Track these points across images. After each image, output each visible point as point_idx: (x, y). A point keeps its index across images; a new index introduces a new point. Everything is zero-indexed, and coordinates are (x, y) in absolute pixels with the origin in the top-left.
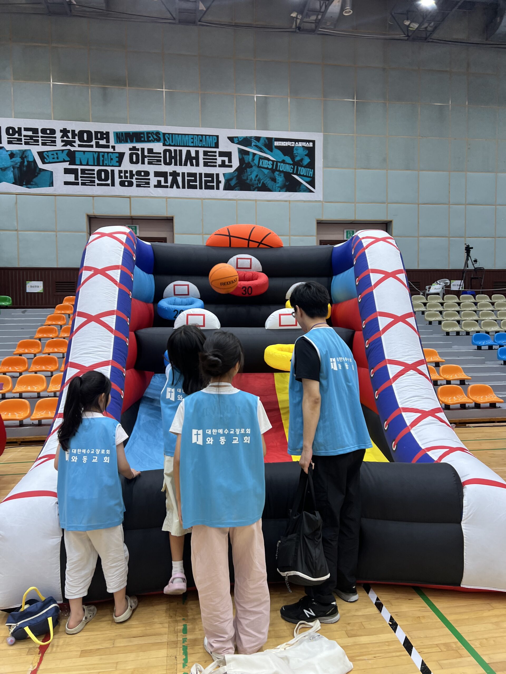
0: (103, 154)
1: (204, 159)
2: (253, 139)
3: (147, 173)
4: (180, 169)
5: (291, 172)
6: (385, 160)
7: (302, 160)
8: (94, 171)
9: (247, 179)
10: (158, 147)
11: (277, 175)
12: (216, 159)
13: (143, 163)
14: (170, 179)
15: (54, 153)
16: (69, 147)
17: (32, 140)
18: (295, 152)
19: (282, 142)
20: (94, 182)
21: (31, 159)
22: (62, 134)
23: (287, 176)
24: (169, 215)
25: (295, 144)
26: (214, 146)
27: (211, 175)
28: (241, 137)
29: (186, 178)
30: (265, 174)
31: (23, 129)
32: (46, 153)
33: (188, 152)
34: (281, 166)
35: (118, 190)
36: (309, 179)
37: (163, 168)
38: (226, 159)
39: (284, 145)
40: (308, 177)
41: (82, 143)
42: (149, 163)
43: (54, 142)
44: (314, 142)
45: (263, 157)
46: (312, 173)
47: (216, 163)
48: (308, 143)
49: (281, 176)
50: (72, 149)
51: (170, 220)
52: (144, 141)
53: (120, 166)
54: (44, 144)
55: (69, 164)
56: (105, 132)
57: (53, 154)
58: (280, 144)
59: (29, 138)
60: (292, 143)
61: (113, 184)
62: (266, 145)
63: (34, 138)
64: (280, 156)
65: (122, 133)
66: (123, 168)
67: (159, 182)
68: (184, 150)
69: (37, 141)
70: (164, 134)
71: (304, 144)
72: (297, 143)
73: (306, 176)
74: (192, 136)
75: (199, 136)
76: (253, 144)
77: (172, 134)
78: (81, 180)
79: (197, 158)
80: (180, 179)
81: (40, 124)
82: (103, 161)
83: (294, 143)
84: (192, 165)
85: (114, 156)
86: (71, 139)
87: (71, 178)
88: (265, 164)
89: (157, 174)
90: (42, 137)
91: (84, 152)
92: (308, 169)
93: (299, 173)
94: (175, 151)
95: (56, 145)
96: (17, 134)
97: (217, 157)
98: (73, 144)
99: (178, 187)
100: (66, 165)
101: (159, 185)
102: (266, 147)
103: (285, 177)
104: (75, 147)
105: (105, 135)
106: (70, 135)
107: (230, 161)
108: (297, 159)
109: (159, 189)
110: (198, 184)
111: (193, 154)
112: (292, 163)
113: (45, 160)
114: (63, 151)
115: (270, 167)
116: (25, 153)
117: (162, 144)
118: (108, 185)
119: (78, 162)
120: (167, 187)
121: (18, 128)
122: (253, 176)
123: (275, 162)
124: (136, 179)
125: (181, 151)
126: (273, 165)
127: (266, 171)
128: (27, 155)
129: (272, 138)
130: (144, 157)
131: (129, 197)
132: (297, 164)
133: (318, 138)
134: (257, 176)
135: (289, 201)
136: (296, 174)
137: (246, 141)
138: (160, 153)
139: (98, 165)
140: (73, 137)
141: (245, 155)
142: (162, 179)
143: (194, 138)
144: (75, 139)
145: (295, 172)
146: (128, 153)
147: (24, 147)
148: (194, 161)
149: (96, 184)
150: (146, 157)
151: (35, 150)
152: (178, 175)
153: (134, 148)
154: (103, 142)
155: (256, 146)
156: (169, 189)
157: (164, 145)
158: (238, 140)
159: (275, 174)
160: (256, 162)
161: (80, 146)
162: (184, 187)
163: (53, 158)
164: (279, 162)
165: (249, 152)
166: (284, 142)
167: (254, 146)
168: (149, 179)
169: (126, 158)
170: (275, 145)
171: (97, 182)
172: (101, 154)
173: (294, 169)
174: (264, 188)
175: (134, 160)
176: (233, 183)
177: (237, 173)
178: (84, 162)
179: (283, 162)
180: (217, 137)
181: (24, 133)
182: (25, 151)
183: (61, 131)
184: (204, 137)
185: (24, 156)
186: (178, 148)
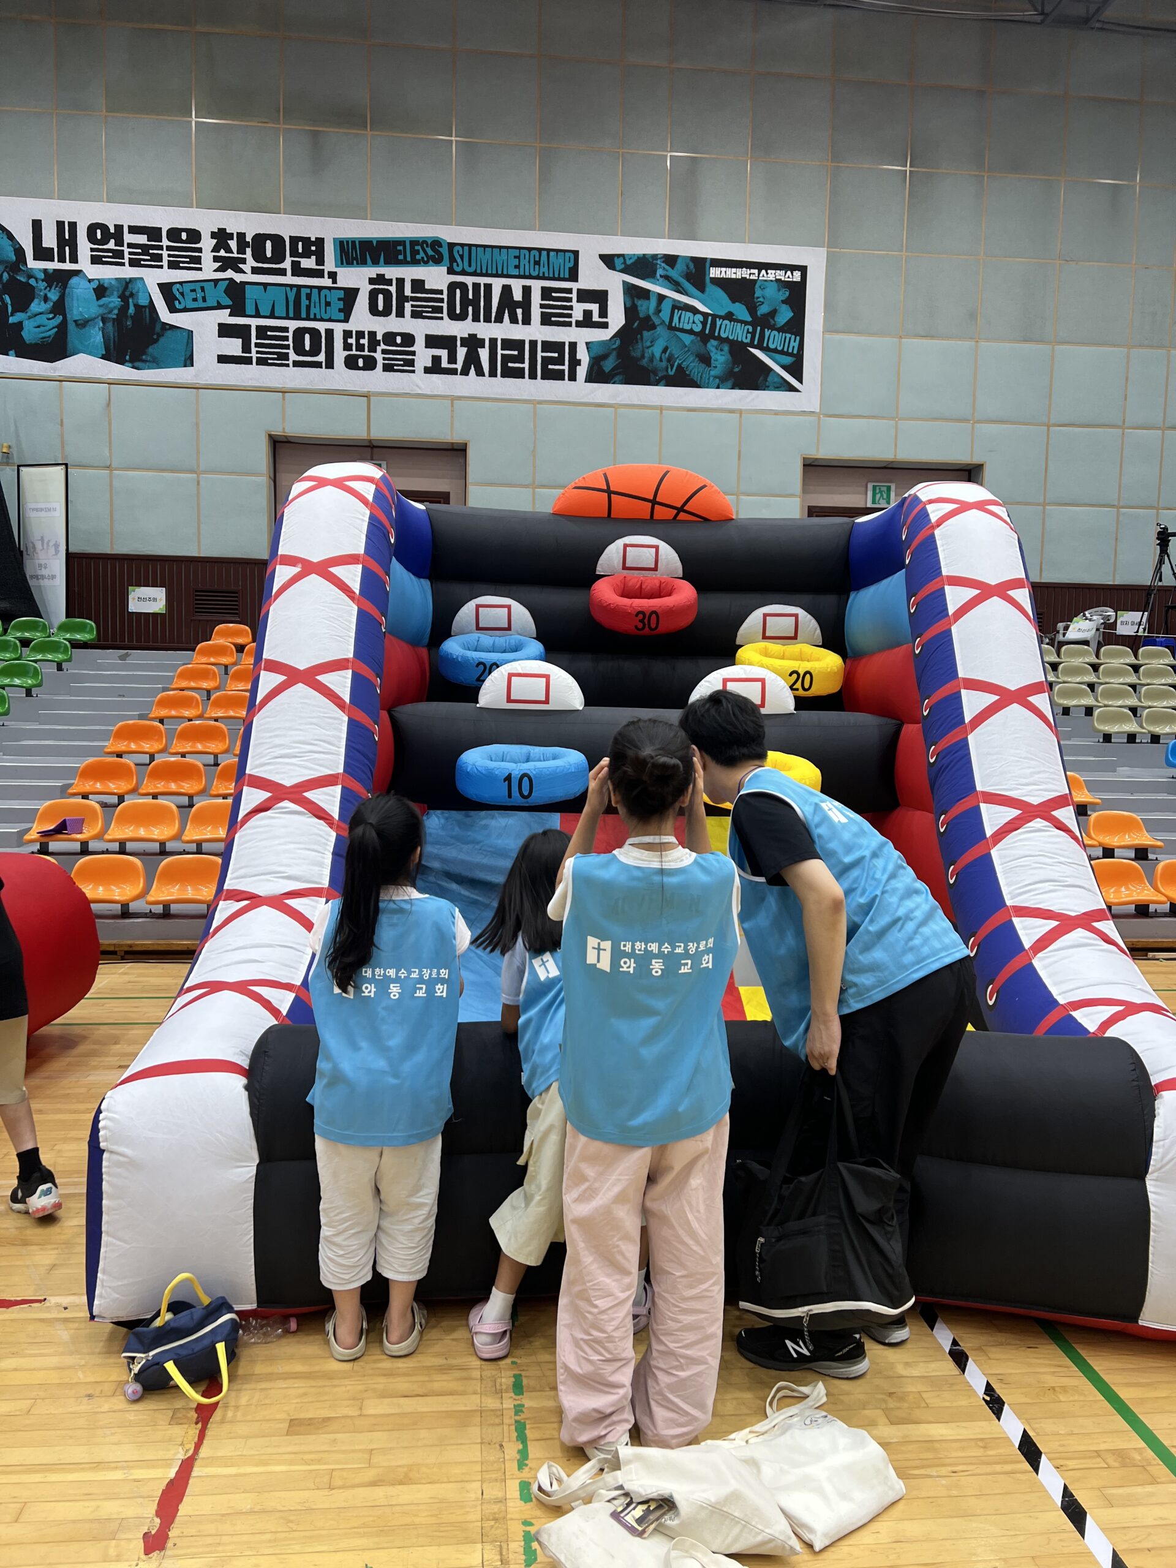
0: (308, 291)
1: (542, 306)
2: (659, 262)
3: (409, 339)
4: (486, 331)
5: (748, 341)
6: (972, 316)
7: (773, 313)
8: (288, 332)
9: (643, 356)
10: (437, 277)
11: (713, 349)
12: (571, 308)
13: (400, 314)
14: (462, 352)
15: (198, 286)
16: (230, 274)
17: (147, 256)
18: (758, 293)
19: (729, 270)
20: (286, 357)
21: (143, 301)
22: (216, 241)
23: (738, 350)
24: (456, 437)
25: (759, 274)
26: (567, 276)
27: (557, 346)
28: (631, 256)
29: (500, 352)
30: (686, 346)
31: (126, 230)
32: (178, 286)
33: (507, 290)
34: (723, 327)
35: (340, 377)
36: (788, 360)
37: (446, 327)
38: (594, 308)
39: (734, 276)
40: (787, 354)
41: (260, 265)
42: (415, 315)
43: (198, 260)
44: (803, 270)
45: (682, 305)
46: (796, 345)
47: (570, 316)
48: (789, 273)
49: (721, 350)
50: (239, 278)
51: (458, 452)
52: (404, 263)
53: (346, 320)
54: (173, 265)
55: (230, 315)
56: (313, 239)
57: (193, 291)
58: (723, 273)
59: (140, 251)
60: (753, 271)
61: (330, 364)
62: (689, 277)
63: (151, 251)
64: (722, 303)
65: (353, 242)
66: (353, 325)
67: (436, 360)
68: (497, 284)
69: (159, 258)
70: (451, 246)
71: (780, 275)
72: (763, 272)
73: (782, 352)
74: (516, 252)
75: (533, 252)
76: (660, 272)
77: (470, 246)
78: (258, 352)
79: (526, 304)
80: (484, 354)
81: (164, 218)
82: (308, 308)
83: (756, 271)
84: (514, 320)
85: (334, 297)
86: (235, 255)
87: (233, 347)
88: (687, 321)
89: (432, 341)
90: (169, 248)
91: (265, 285)
92: (788, 336)
93: (765, 345)
94: (476, 286)
95: (200, 269)
96: (112, 241)
97: (574, 303)
98: (240, 266)
99: (480, 373)
100: (224, 316)
101: (435, 368)
102: (688, 281)
103: (731, 352)
104: (245, 273)
105: (314, 247)
106: (233, 244)
107: (603, 313)
108: (763, 310)
109: (435, 378)
110: (526, 365)
111: (518, 296)
112: (749, 319)
113: (177, 303)
114: (216, 282)
115: (698, 328)
116: (130, 286)
117: (445, 269)
118: (318, 365)
119: (250, 309)
120: (453, 372)
121: (116, 226)
122: (657, 350)
123: (710, 318)
124: (384, 352)
125: (489, 287)
126: (704, 323)
127: (687, 339)
128: (134, 291)
129: (705, 259)
130: (402, 299)
131: (367, 396)
132: (762, 322)
133: (815, 260)
134: (665, 350)
135: (741, 412)
136: (760, 347)
137: (643, 266)
138: (441, 292)
139: (297, 317)
140: (241, 250)
141: (639, 298)
142: (444, 353)
143: (522, 257)
144: (245, 253)
145: (756, 343)
146: (365, 289)
147: (128, 272)
148: (519, 311)
149: (290, 362)
150: (407, 299)
151: (152, 278)
152: (481, 343)
153: (380, 279)
154: (309, 263)
155: (667, 278)
156: (458, 378)
157: (451, 271)
158: (625, 263)
159: (709, 345)
160: (665, 315)
161: (255, 271)
162: (493, 374)
163: (195, 300)
164: (720, 317)
165: (648, 291)
166: (734, 270)
167: (661, 276)
168: (413, 353)
169: (362, 302)
170: (711, 276)
171: (293, 357)
172: (304, 291)
173: (753, 334)
174: (682, 379)
175: (381, 308)
176: (608, 365)
177: (618, 342)
178: (265, 310)
179: (729, 316)
180: (576, 253)
181: (128, 238)
182: (131, 280)
183: (214, 235)
184: (544, 253)
185: (127, 293)
186: (483, 280)
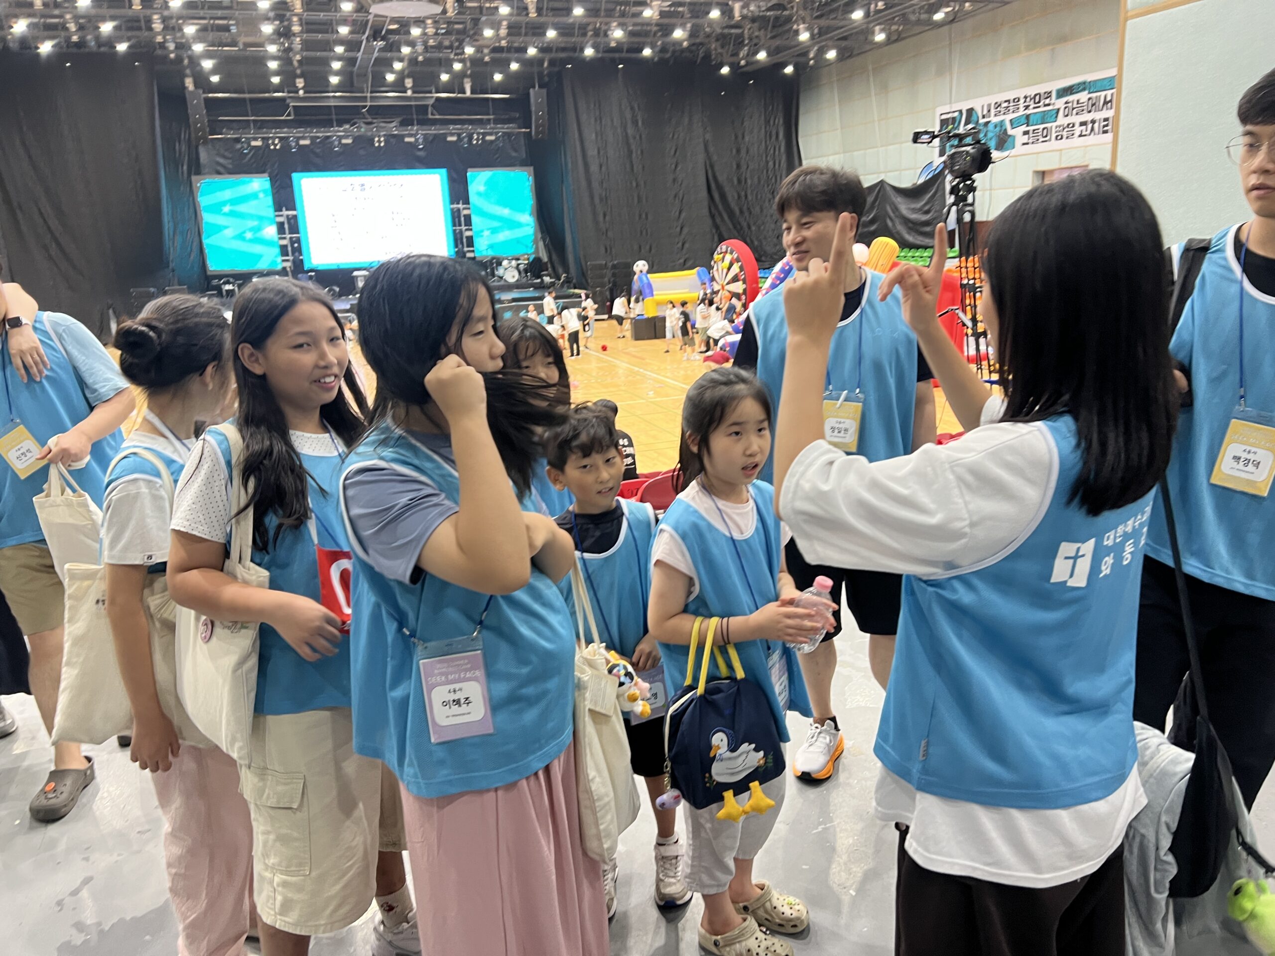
3: (1074, 125)
8: (1040, 130)
10: (1083, 96)
13: (1072, 115)
14: (1090, 126)
15: (1018, 118)
16: (1027, 111)
17: (1007, 110)
20: (1039, 140)
21: (1005, 128)
22: (1024, 100)
29: (1101, 124)
31: (1003, 102)
32: (1014, 119)
33: (1106, 96)
35: (1054, 144)
37: (1086, 117)
41: (1036, 105)
42: (1077, 114)
43: (1019, 108)
50: (1029, 112)
52: (1074, 94)
53: (1056, 121)
54: (1013, 112)
55: (1026, 127)
56: (1049, 92)
57: (1017, 120)
59: (1005, 109)
61: (1051, 140)
63: (1008, 108)
65: (1061, 89)
66: (1058, 123)
67: (1082, 131)
68: (1103, 94)
69: (1010, 110)
70: (1089, 82)
77: (1095, 81)
78: (1032, 139)
79: (1111, 101)
80: (1096, 125)
81: (1011, 96)
82: (1046, 119)
84: (1107, 109)
85: (1053, 113)
86: (1029, 104)
87: (1025, 139)
89: (1083, 124)
90: (1012, 106)
91: (1035, 113)
94: (1096, 97)
95: (1020, 112)
96: (999, 107)
98: (1029, 107)
99: (1095, 134)
100: (1024, 128)
101: (1082, 134)
104: (1031, 110)
105: (1048, 95)
106: (1028, 100)
109: (1081, 139)
110: (1110, 127)
111: (1109, 98)
113: (1013, 126)
114: (1023, 115)
116: (1003, 122)
118: (1048, 141)
119: (1031, 123)
120: (1088, 135)
121: (1000, 102)
124: (1066, 131)
125: (1100, 97)
131: (1061, 150)
138: (1085, 103)
139: (1043, 123)
140: (1030, 102)
142: (1084, 128)
146: (1063, 107)
147: (1002, 118)
148: (1109, 105)
149: (1040, 142)
150: (1074, 108)
151: (1008, 118)
152: (1096, 121)
153: (1068, 102)
154: (1047, 101)
156: (1088, 137)
157: (1088, 93)
161: (1034, 108)
162: (1099, 133)
163: (1017, 123)
168: (1075, 130)
169: (1061, 113)
171: (1042, 139)
172: (1046, 113)
175: (1066, 113)
178: (1035, 123)
181: (1003, 105)
182: (1003, 120)
183: (1024, 98)
185: (1002, 125)
186: (1098, 94)
